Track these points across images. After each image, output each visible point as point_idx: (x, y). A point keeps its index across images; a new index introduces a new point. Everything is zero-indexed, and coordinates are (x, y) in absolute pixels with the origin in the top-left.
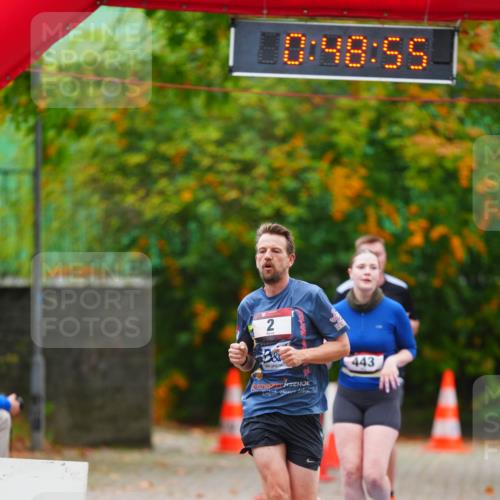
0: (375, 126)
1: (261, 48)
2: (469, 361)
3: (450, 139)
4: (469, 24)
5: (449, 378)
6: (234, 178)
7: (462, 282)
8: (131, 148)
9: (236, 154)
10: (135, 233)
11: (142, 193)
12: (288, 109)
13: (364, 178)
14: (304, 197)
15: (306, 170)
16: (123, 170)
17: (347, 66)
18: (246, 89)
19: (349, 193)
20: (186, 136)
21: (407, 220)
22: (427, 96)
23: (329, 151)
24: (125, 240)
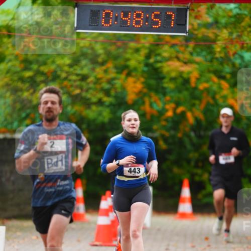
0: (148, 57)
1: (91, 18)
2: (196, 174)
3: (185, 63)
4: (195, 5)
5: (186, 182)
6: (78, 83)
7: (192, 134)
8: (26, 69)
9: (79, 72)
10: (28, 111)
11: (31, 91)
12: (104, 49)
13: (143, 83)
14: (113, 93)
15: (114, 79)
16: (22, 80)
17: (134, 26)
18: (83, 39)
19: (136, 90)
20: (53, 62)
21: (165, 104)
22: (173, 41)
23: (125, 70)
24: (24, 115)
